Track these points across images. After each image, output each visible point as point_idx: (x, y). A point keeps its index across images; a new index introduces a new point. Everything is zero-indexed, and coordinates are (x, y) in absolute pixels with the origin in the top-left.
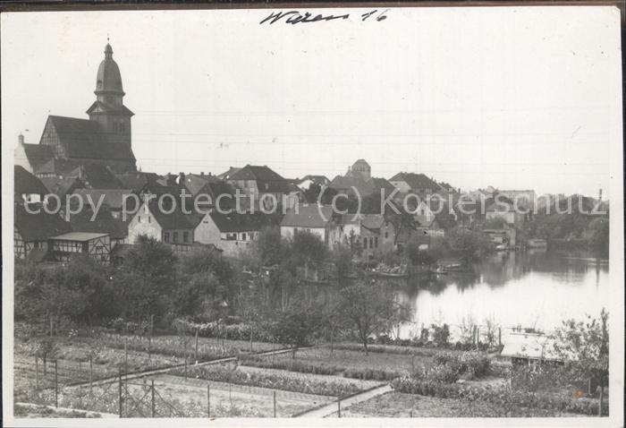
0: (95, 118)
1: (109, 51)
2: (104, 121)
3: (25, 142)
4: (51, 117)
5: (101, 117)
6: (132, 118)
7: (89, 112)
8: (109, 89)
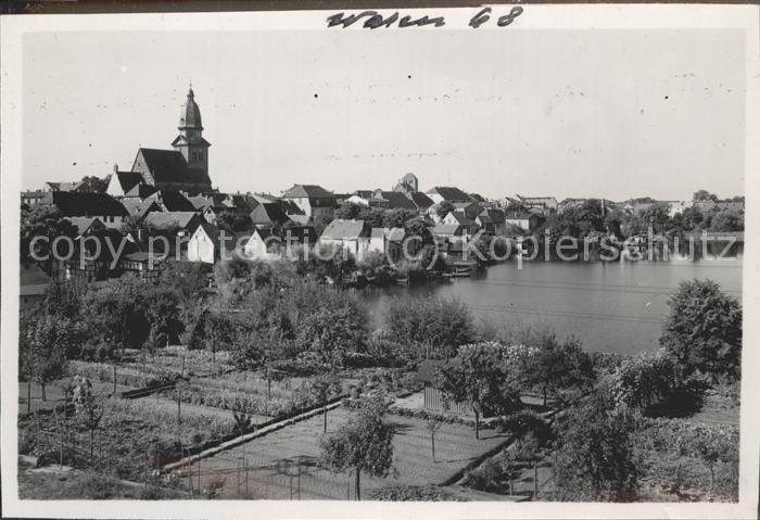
0: (178, 149)
1: (191, 95)
2: (185, 152)
3: (119, 170)
4: (141, 149)
5: (183, 148)
6: (209, 148)
7: (174, 144)
8: (190, 126)
